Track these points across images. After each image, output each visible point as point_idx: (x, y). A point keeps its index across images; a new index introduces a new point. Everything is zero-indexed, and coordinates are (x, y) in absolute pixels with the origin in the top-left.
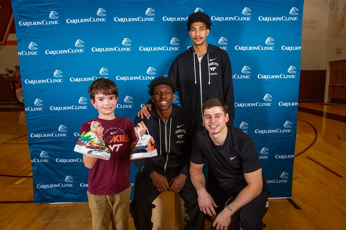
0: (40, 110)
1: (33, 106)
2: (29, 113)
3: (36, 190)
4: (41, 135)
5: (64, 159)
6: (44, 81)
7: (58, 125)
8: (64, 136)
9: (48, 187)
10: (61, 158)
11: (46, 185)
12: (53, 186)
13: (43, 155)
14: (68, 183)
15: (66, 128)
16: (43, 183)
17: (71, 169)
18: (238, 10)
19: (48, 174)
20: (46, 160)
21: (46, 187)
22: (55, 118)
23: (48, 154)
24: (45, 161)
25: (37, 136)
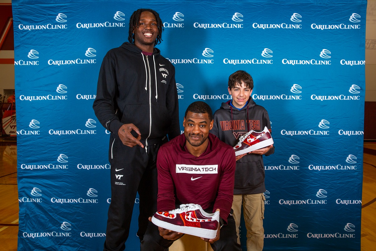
0: (35, 134)
1: (28, 129)
2: (22, 137)
3: (22, 240)
4: (35, 166)
5: (61, 198)
6: (43, 98)
7: (58, 154)
8: (64, 168)
9: (37, 236)
10: (57, 197)
11: (35, 234)
12: (44, 235)
13: (35, 192)
14: (64, 232)
15: (67, 158)
16: (31, 231)
17: (70, 212)
18: (285, 16)
19: (39, 219)
20: (37, 199)
21: (35, 236)
22: (55, 145)
23: (41, 191)
24: (36, 201)
25: (29, 167)
